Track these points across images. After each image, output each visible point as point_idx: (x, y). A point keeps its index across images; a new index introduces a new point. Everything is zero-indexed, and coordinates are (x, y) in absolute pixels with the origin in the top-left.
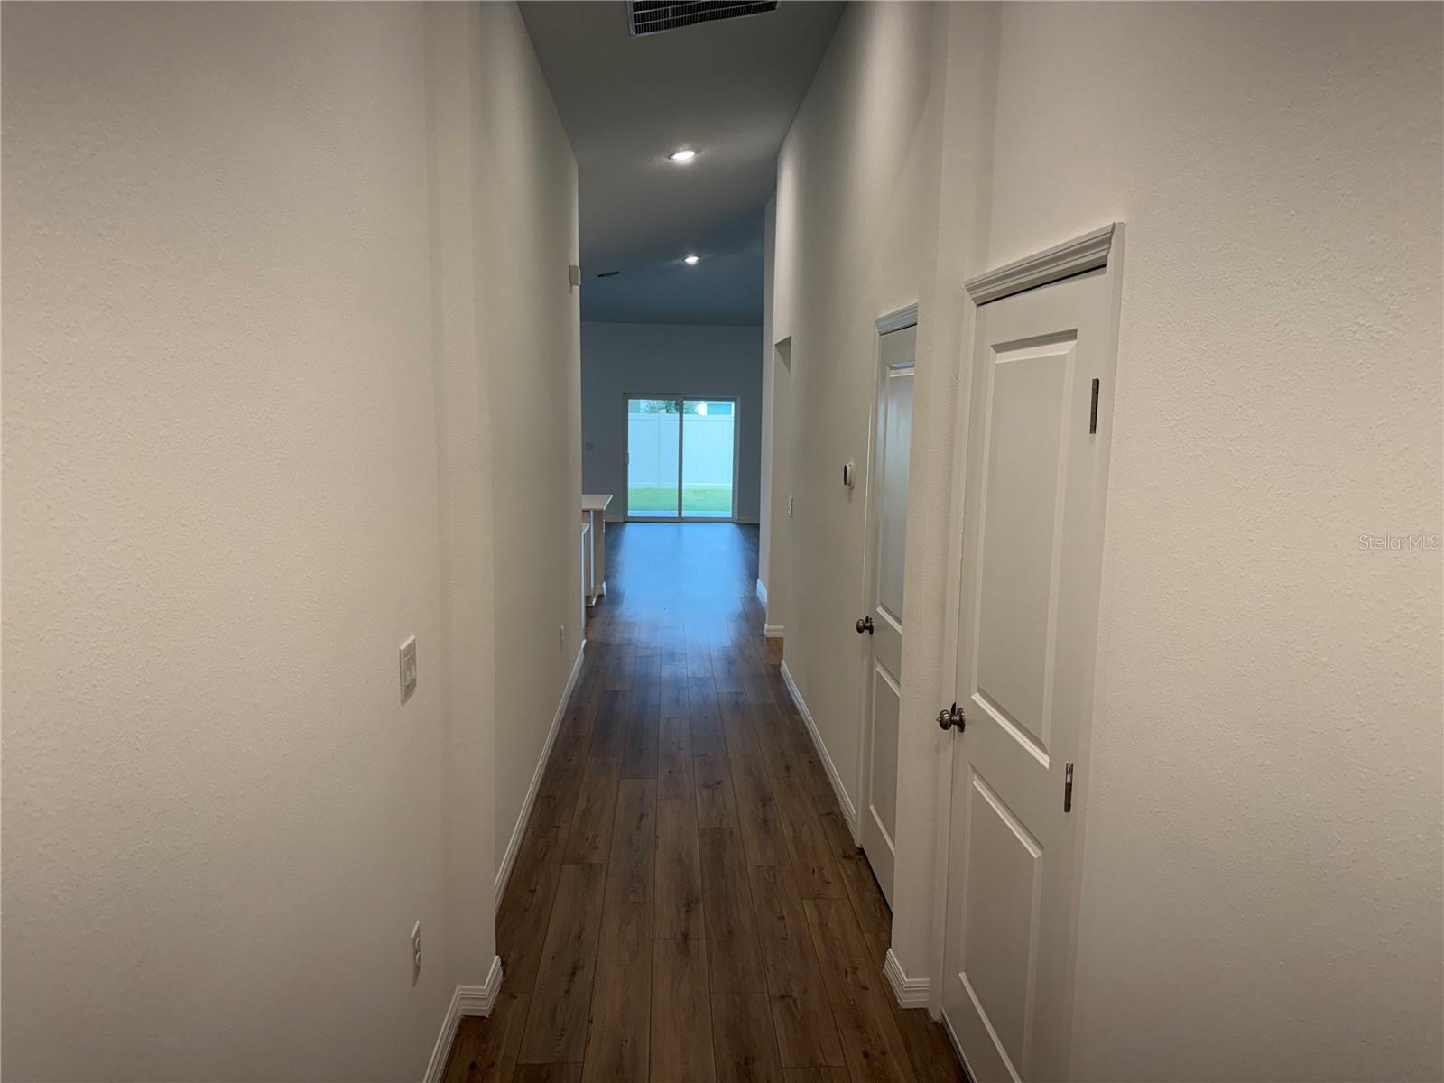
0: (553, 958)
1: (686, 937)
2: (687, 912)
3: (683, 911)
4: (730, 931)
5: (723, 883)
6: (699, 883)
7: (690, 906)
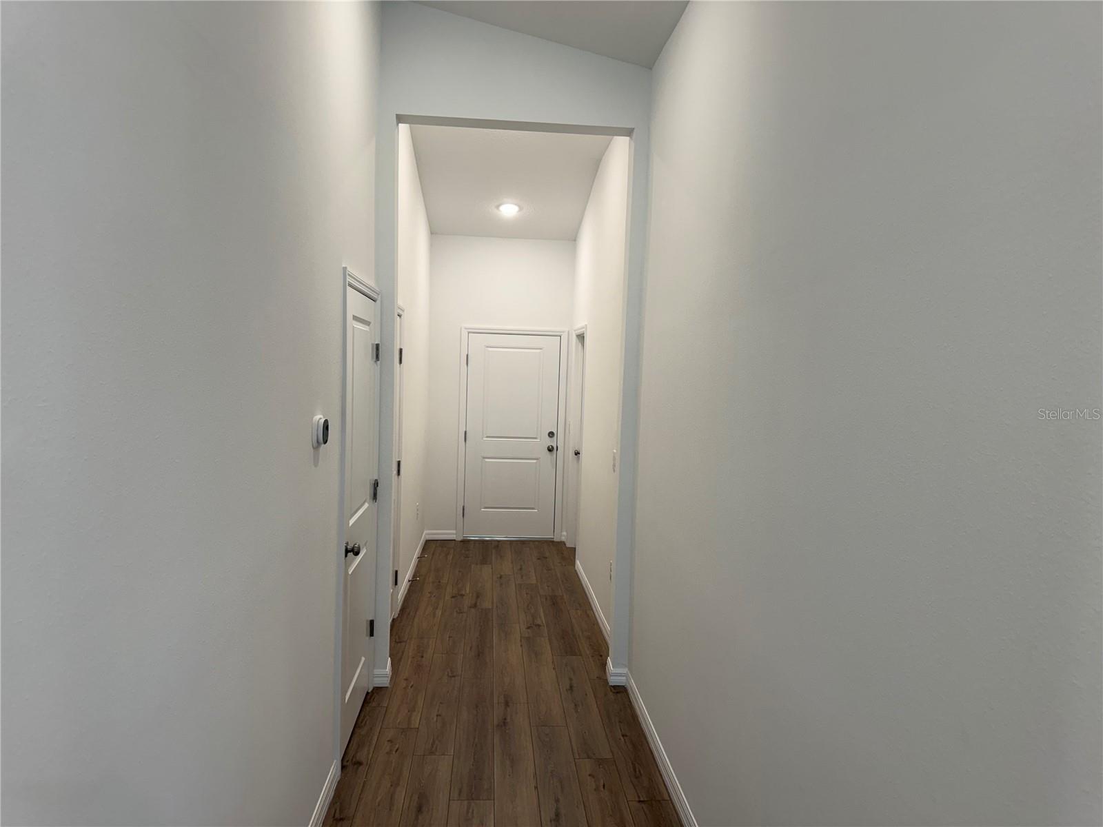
0: (586, 694)
1: (507, 704)
2: (505, 719)
3: (508, 720)
4: (477, 707)
5: (476, 740)
6: (497, 740)
7: (504, 723)
